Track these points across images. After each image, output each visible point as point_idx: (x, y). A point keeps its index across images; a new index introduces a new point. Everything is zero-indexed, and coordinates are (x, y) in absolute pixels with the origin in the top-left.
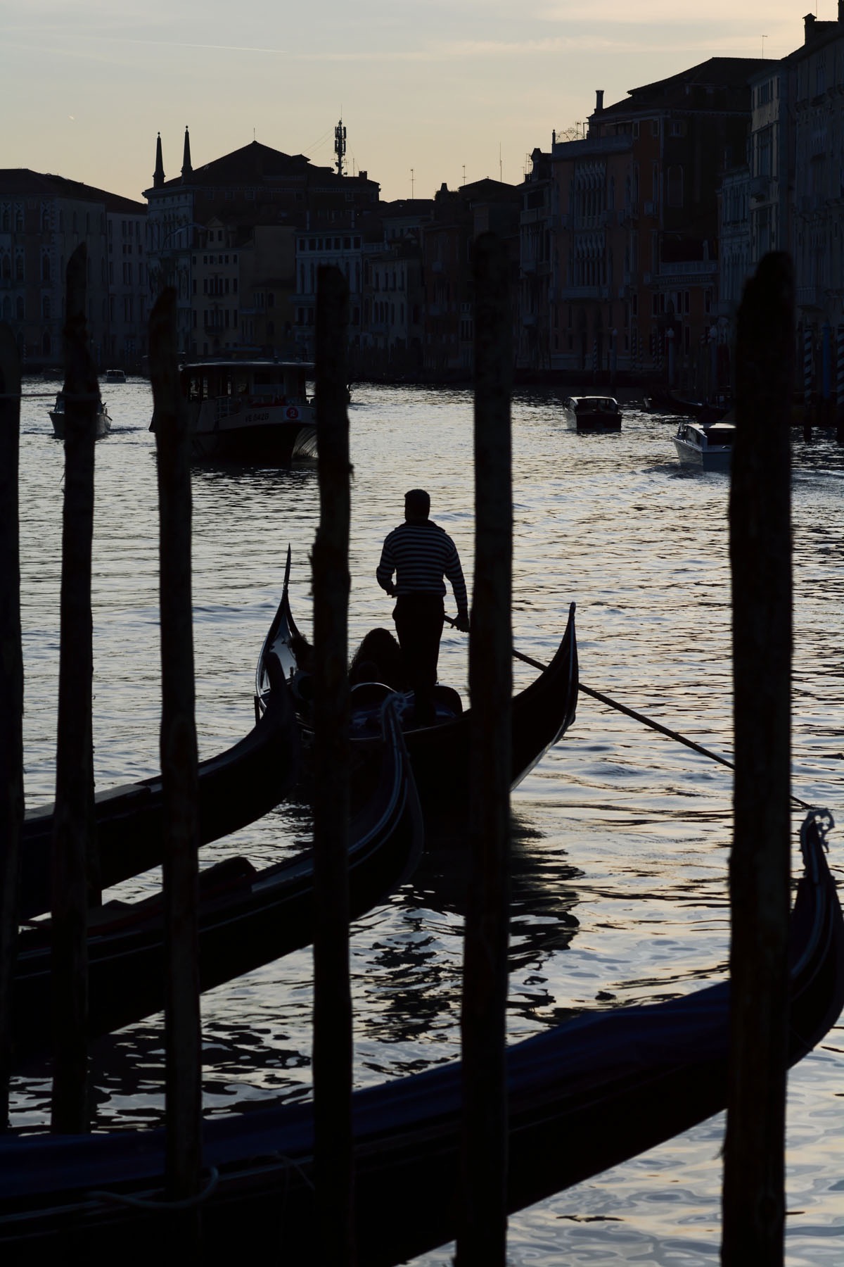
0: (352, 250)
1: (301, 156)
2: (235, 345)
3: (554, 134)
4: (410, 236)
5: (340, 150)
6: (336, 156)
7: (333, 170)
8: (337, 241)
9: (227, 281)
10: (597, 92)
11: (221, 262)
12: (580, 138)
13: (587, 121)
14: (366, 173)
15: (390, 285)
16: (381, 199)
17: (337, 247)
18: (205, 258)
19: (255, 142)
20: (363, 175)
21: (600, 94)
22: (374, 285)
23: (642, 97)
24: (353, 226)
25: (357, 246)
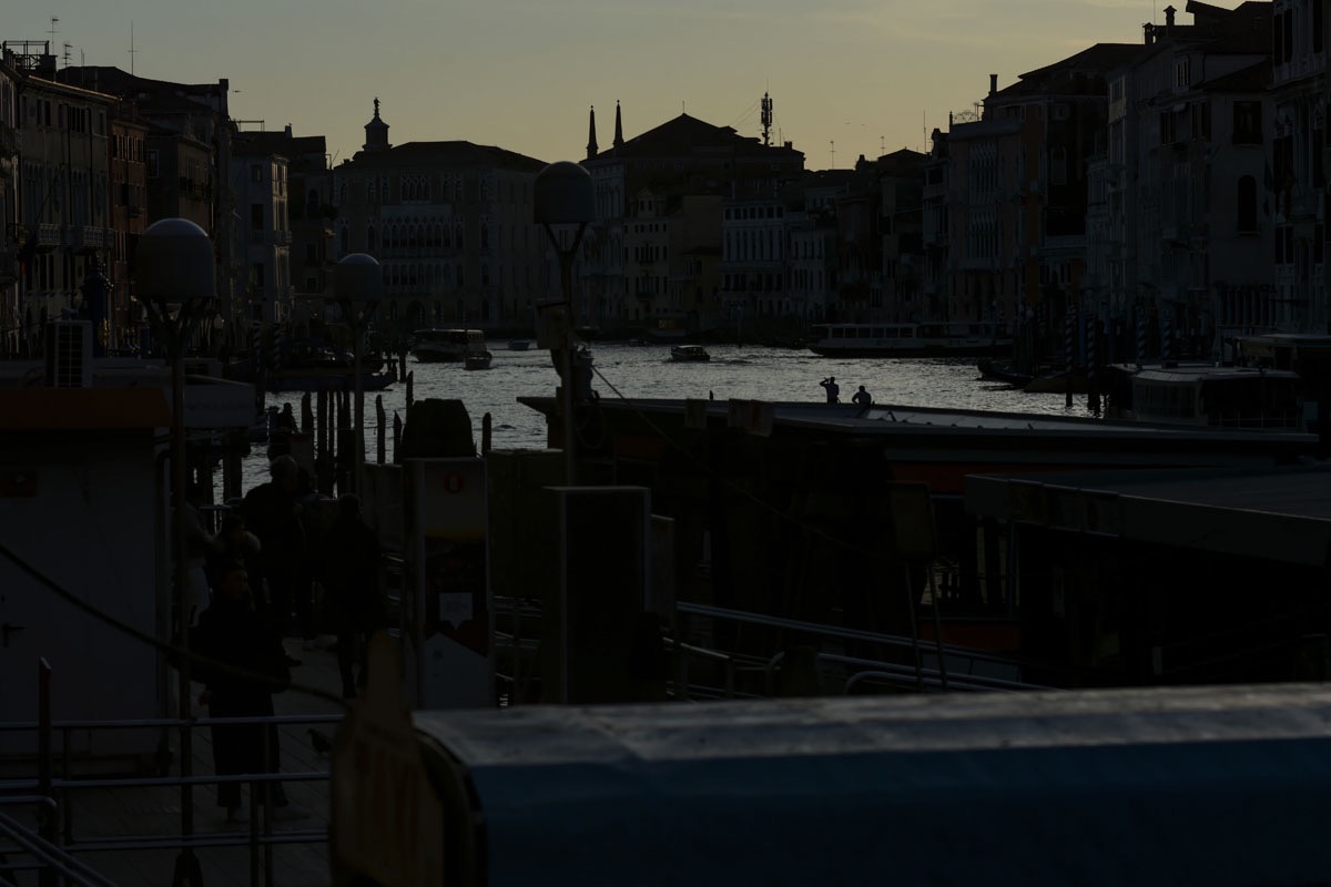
0: (776, 219)
1: (728, 128)
2: (665, 311)
3: (951, 116)
4: (827, 207)
5: (766, 120)
6: (763, 128)
7: (759, 140)
8: (761, 211)
9: (657, 249)
10: (992, 76)
11: (651, 230)
12: (974, 120)
13: (982, 103)
14: (791, 143)
15: (809, 254)
16: (805, 168)
17: (761, 216)
18: (637, 227)
19: (684, 114)
20: (789, 145)
21: (994, 78)
22: (794, 253)
23: (1032, 81)
24: (775, 196)
25: (780, 215)
